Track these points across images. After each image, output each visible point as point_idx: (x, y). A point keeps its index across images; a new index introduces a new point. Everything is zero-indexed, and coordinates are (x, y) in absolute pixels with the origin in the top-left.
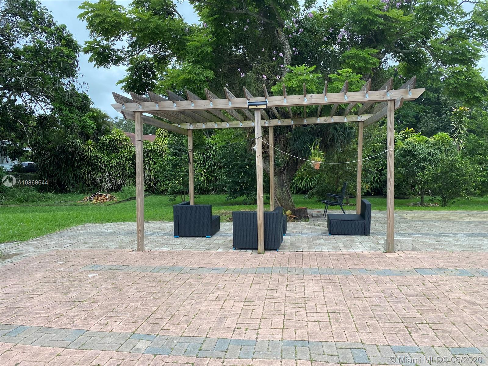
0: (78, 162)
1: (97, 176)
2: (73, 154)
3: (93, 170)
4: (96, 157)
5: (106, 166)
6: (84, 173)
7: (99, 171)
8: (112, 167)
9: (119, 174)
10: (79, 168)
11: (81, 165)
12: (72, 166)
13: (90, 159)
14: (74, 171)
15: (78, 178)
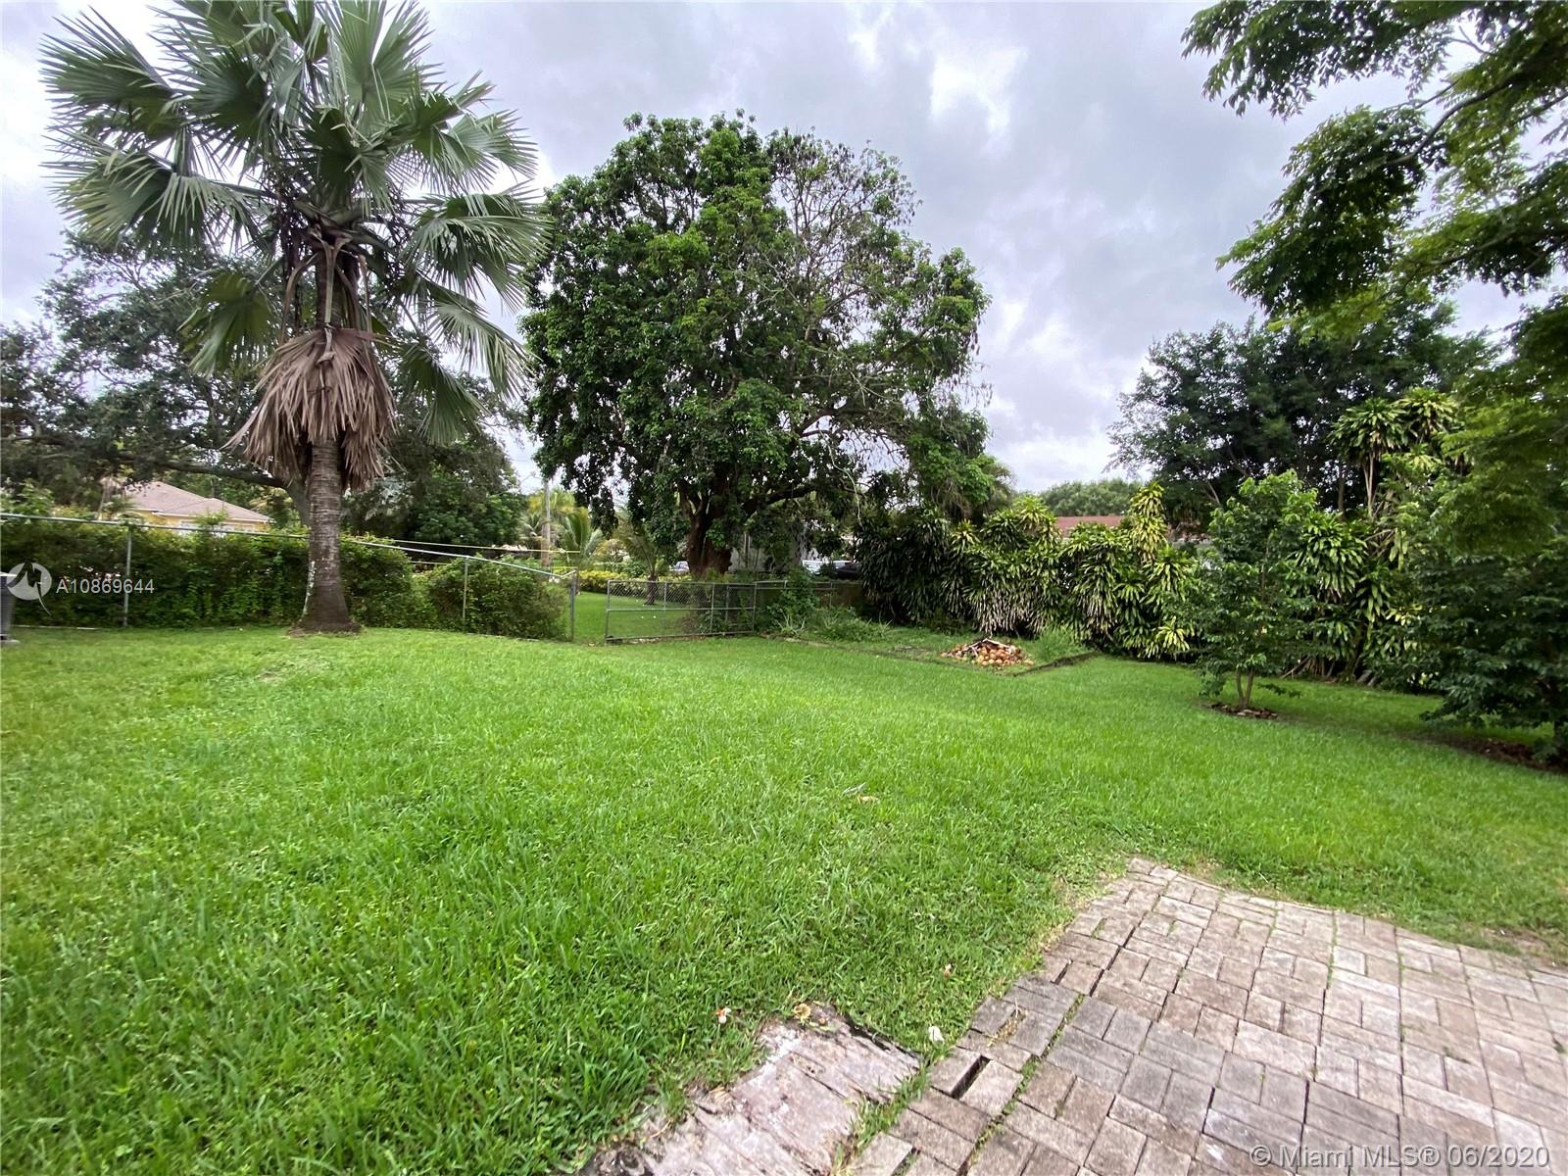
0: (936, 565)
1: (975, 598)
2: (929, 547)
3: (967, 583)
4: (979, 557)
5: (997, 577)
6: (948, 589)
7: (979, 587)
8: (1009, 581)
9: (1024, 597)
10: (937, 577)
11: (942, 572)
12: (925, 572)
13: (963, 560)
14: (927, 583)
15: (934, 599)
